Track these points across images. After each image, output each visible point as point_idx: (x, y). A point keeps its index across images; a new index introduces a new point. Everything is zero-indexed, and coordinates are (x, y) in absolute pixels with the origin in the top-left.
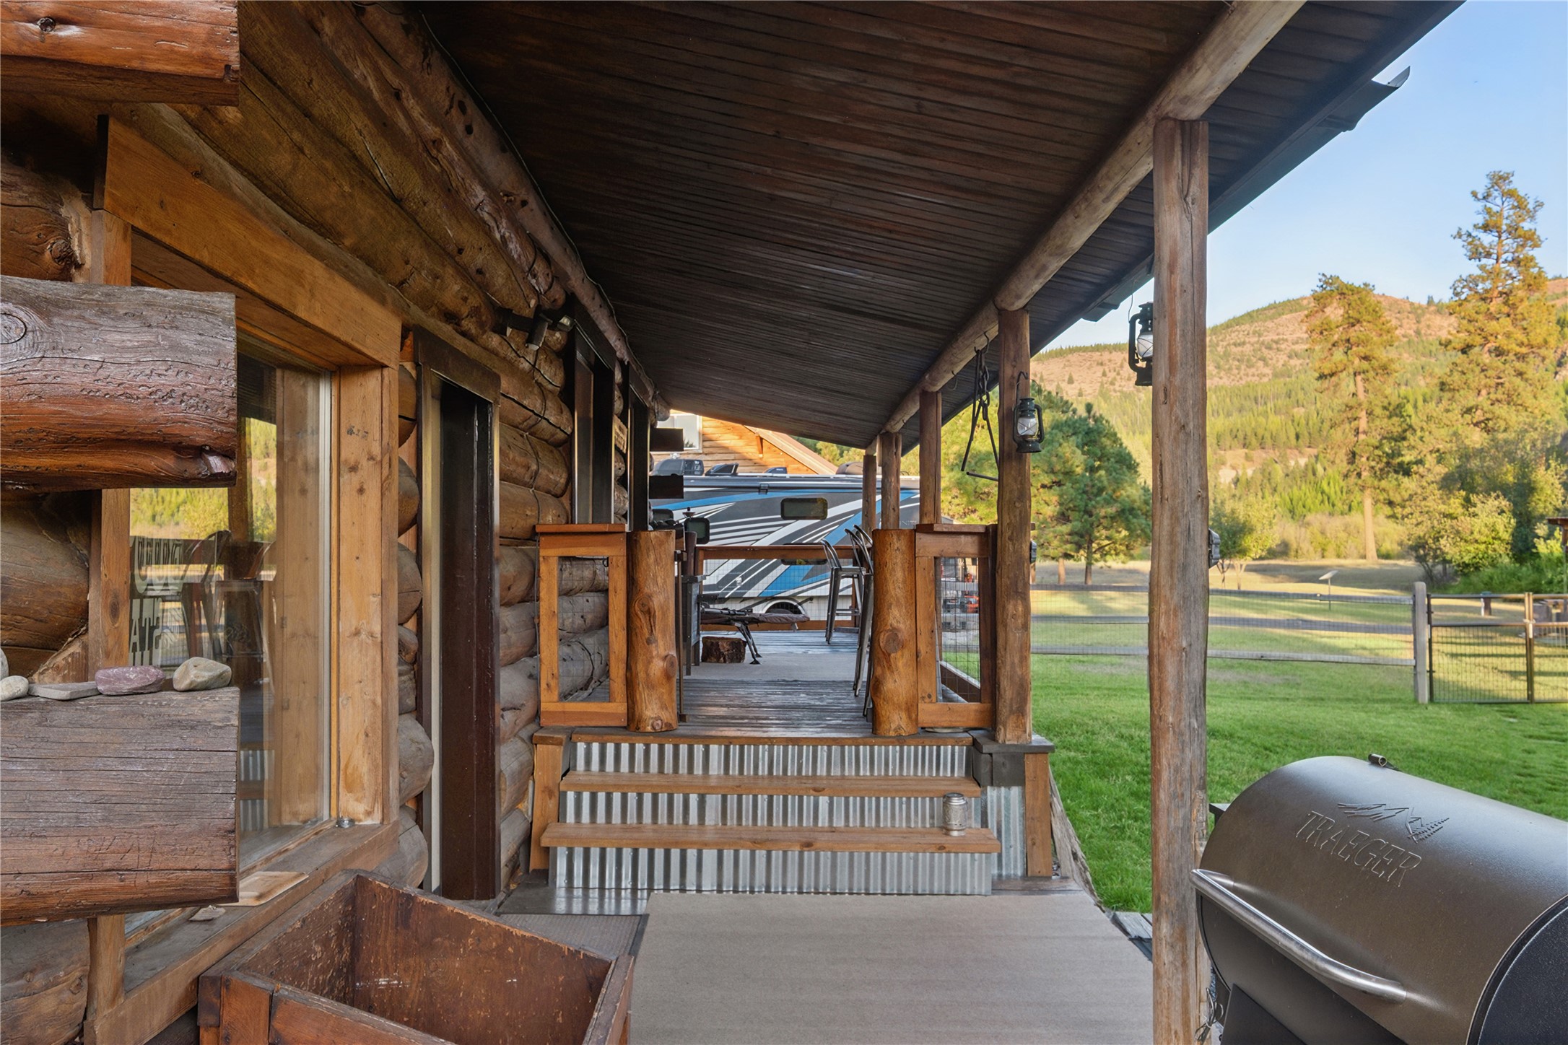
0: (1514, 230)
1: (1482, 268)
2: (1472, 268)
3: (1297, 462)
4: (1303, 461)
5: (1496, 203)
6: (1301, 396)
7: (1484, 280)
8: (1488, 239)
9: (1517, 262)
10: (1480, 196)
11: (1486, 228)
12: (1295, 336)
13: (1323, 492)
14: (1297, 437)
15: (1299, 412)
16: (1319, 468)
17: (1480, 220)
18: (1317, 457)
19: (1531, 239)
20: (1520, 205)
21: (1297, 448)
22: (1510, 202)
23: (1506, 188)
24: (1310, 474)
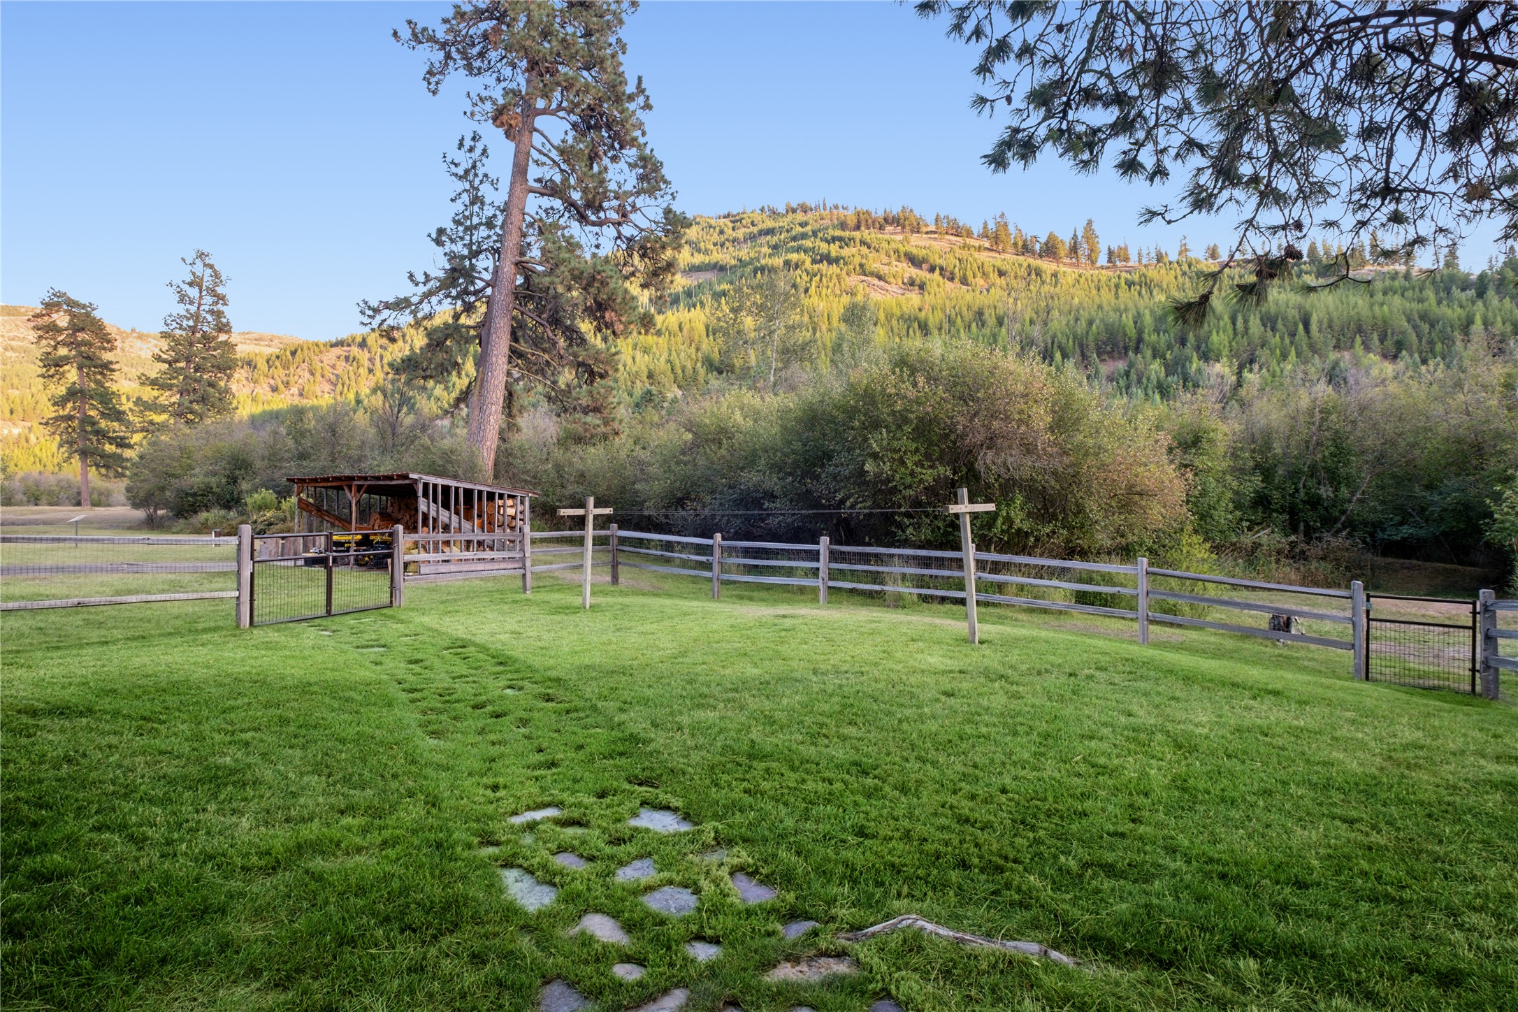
0: (212, 292)
1: (187, 310)
2: (181, 309)
3: (10, 431)
4: (16, 431)
5: (199, 269)
6: (16, 381)
7: (188, 319)
8: (193, 292)
9: (212, 312)
10: (188, 261)
11: (191, 284)
12: (11, 334)
13: (35, 456)
14: (12, 412)
15: (14, 393)
16: (33, 438)
17: (189, 278)
18: (30, 429)
19: (221, 298)
20: (216, 275)
21: (10, 420)
22: (209, 271)
23: (207, 261)
24: (23, 441)
